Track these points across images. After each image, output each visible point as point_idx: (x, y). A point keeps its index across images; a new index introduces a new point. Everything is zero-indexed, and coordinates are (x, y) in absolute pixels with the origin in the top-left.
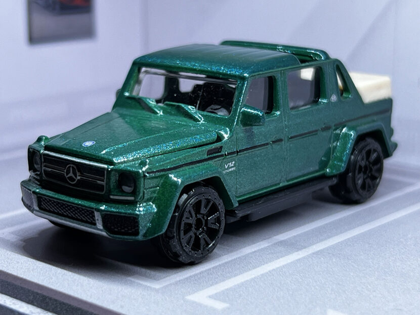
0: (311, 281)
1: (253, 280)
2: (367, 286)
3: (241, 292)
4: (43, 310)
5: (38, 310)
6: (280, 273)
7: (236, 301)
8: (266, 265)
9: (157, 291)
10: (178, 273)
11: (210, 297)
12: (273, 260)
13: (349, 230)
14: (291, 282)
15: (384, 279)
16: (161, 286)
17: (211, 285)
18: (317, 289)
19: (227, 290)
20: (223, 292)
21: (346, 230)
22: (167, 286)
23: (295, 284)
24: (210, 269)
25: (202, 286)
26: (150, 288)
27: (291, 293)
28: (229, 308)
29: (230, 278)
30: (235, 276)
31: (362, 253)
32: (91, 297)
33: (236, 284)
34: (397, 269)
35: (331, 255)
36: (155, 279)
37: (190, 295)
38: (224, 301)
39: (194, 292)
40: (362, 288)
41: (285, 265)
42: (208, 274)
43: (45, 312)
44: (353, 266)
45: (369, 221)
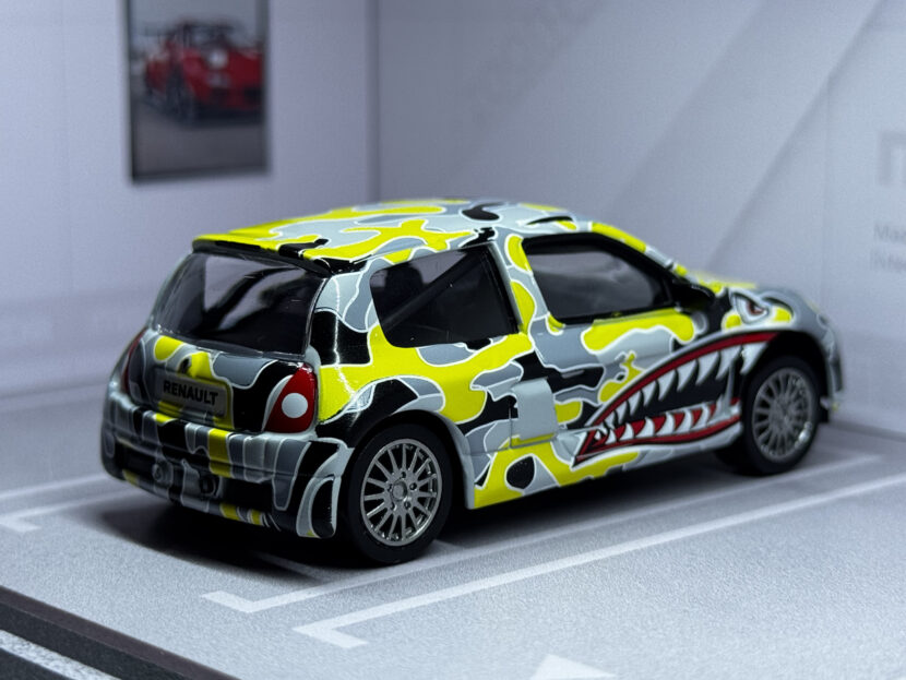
0: (544, 609)
1: (436, 606)
2: (646, 622)
3: (401, 624)
4: (22, 640)
5: (16, 639)
6: (493, 596)
7: (384, 637)
8: (474, 582)
9: (245, 616)
10: (298, 590)
11: (338, 629)
12: (491, 576)
13: (668, 530)
14: (504, 611)
15: (685, 611)
16: (257, 610)
17: (351, 611)
18: (545, 623)
19: (375, 619)
20: (368, 622)
21: (661, 531)
22: (268, 610)
23: (509, 614)
24: (362, 587)
25: (334, 612)
26: (236, 612)
27: (494, 627)
28: (363, 647)
29: (393, 600)
30: (403, 598)
31: (669, 570)
32: (119, 623)
33: (399, 610)
34: (722, 596)
35: (607, 571)
36: (252, 599)
37: (303, 624)
38: (361, 637)
39: (314, 620)
40: (636, 624)
41: (509, 584)
42: (355, 593)
43: (25, 642)
44: (639, 589)
45: (717, 517)
